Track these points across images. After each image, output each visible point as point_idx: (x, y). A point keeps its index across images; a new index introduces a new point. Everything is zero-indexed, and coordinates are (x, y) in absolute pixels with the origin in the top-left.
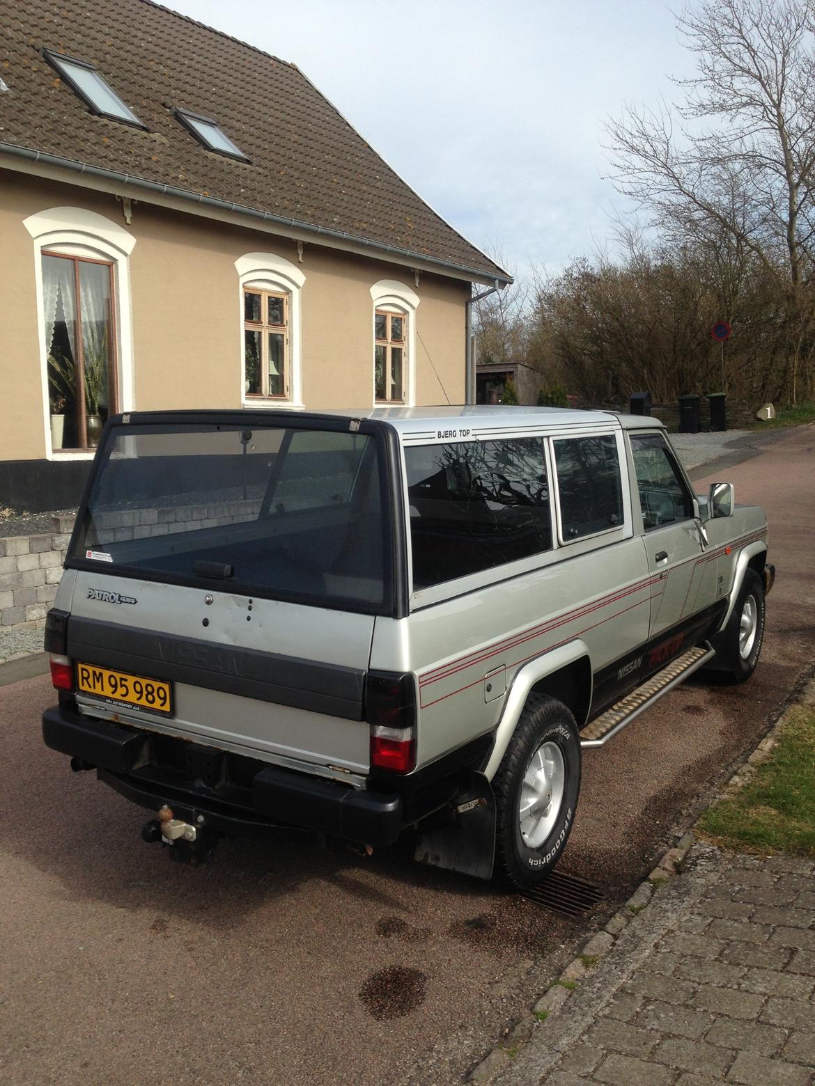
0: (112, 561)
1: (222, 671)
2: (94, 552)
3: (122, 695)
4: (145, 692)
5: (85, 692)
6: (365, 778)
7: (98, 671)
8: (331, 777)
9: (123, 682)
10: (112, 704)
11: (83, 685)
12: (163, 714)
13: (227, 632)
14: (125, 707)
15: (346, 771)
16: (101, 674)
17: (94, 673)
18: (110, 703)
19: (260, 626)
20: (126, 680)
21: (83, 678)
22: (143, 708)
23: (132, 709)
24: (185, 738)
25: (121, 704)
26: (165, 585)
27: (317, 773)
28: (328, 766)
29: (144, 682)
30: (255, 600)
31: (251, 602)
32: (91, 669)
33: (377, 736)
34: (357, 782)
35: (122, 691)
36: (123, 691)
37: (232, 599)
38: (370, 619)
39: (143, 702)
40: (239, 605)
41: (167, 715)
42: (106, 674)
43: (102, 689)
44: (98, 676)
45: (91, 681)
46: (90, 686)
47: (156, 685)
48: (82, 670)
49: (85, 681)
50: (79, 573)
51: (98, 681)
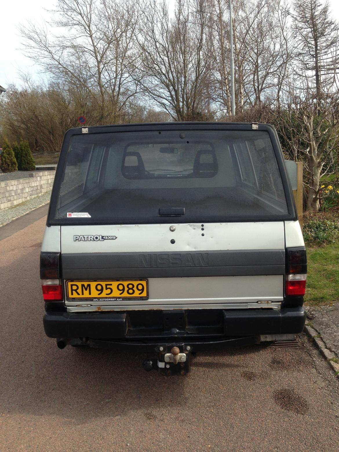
0: (90, 216)
1: (192, 266)
2: (74, 213)
3: (107, 294)
4: (126, 289)
5: (74, 299)
6: (280, 303)
7: (86, 284)
8: (259, 307)
9: (108, 287)
10: (99, 301)
11: (72, 294)
12: (142, 299)
13: (188, 245)
14: (110, 301)
15: (269, 302)
16: (89, 285)
17: (83, 286)
18: (97, 301)
19: (212, 238)
20: (111, 285)
21: (72, 290)
22: (124, 299)
23: (116, 300)
24: (155, 309)
25: (106, 300)
26: (137, 225)
27: (249, 307)
28: (257, 302)
29: (125, 283)
30: (205, 224)
31: (203, 226)
32: (79, 284)
33: (289, 281)
34: (275, 307)
35: (105, 292)
36: (109, 291)
37: (189, 226)
38: (282, 223)
39: (125, 294)
40: (194, 229)
41: (144, 299)
42: (93, 284)
43: (90, 294)
44: (86, 287)
45: (79, 291)
46: (78, 294)
47: (135, 283)
48: (72, 285)
49: (74, 292)
50: (62, 227)
51: (86, 290)
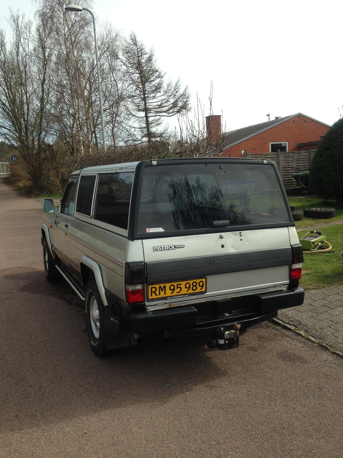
0: (164, 231)
1: (237, 263)
2: (151, 229)
3: (177, 293)
4: (191, 286)
5: (153, 300)
6: (287, 286)
7: (162, 286)
8: (275, 290)
9: (179, 286)
10: (172, 299)
11: (152, 296)
12: (202, 293)
13: (233, 248)
14: (180, 297)
15: (281, 285)
16: (165, 287)
17: (160, 287)
18: (170, 299)
19: (247, 241)
20: (181, 284)
21: (152, 292)
22: (190, 295)
23: (184, 297)
25: (177, 297)
26: (198, 235)
27: (269, 291)
28: (274, 287)
29: (191, 282)
30: (242, 232)
31: (240, 233)
32: (157, 286)
33: (293, 269)
34: (284, 288)
35: (177, 290)
36: (179, 289)
37: (232, 234)
39: (191, 291)
40: (235, 236)
41: (204, 293)
42: (168, 285)
43: (165, 294)
44: (162, 288)
45: (157, 292)
46: (156, 295)
47: (198, 281)
48: (152, 288)
49: (153, 294)
50: (143, 240)
51: (162, 290)
